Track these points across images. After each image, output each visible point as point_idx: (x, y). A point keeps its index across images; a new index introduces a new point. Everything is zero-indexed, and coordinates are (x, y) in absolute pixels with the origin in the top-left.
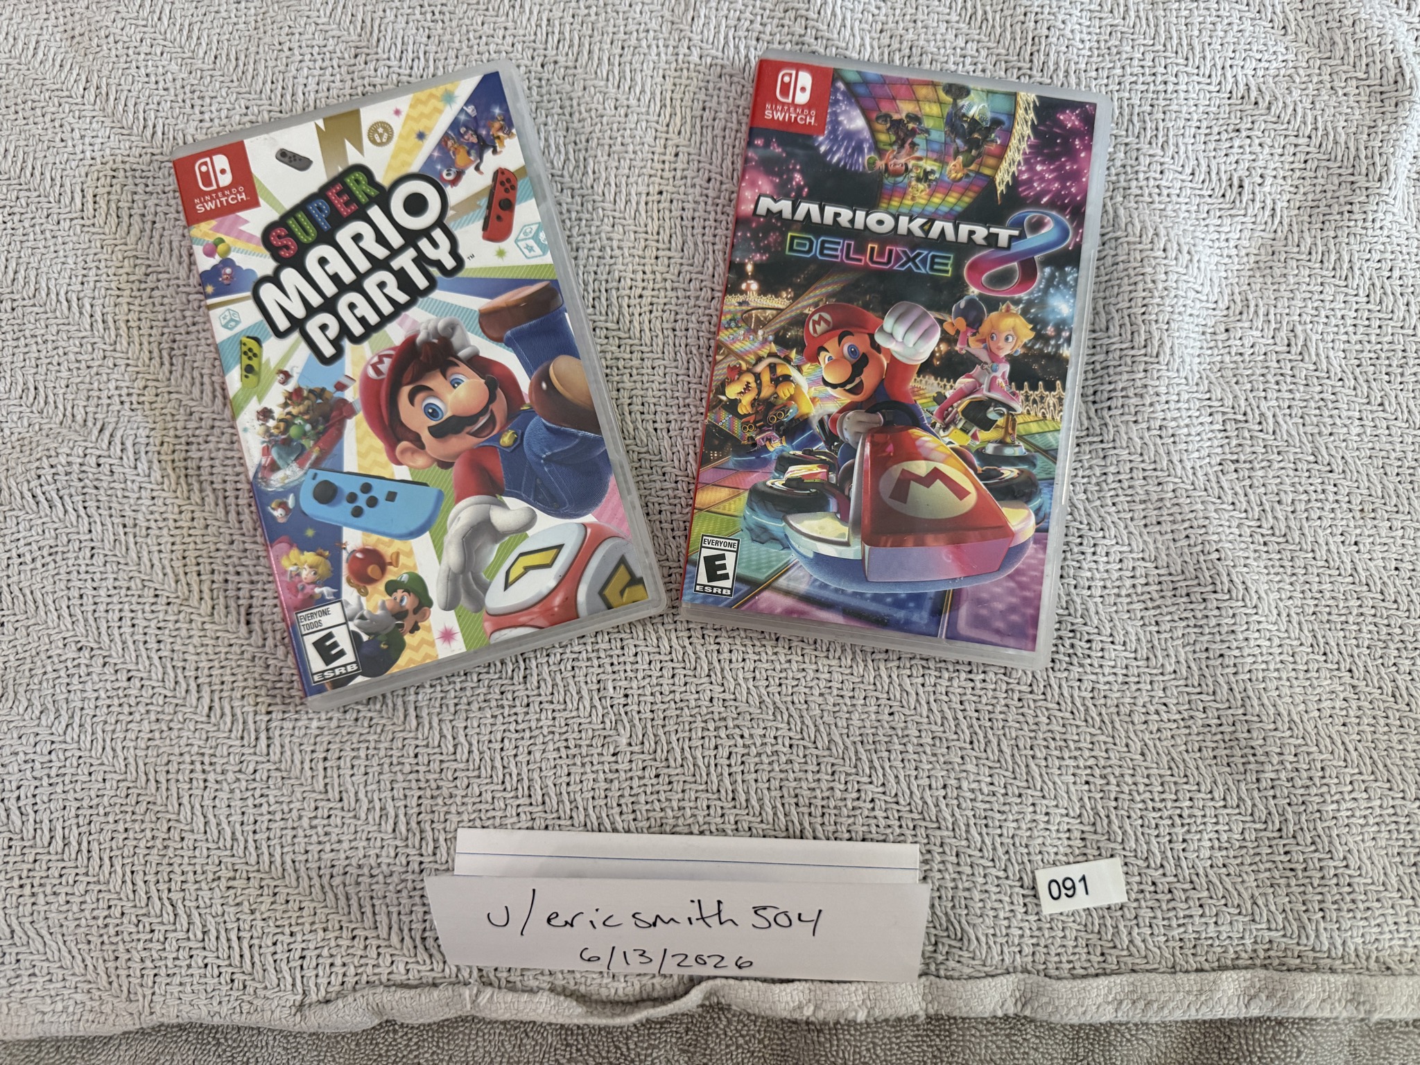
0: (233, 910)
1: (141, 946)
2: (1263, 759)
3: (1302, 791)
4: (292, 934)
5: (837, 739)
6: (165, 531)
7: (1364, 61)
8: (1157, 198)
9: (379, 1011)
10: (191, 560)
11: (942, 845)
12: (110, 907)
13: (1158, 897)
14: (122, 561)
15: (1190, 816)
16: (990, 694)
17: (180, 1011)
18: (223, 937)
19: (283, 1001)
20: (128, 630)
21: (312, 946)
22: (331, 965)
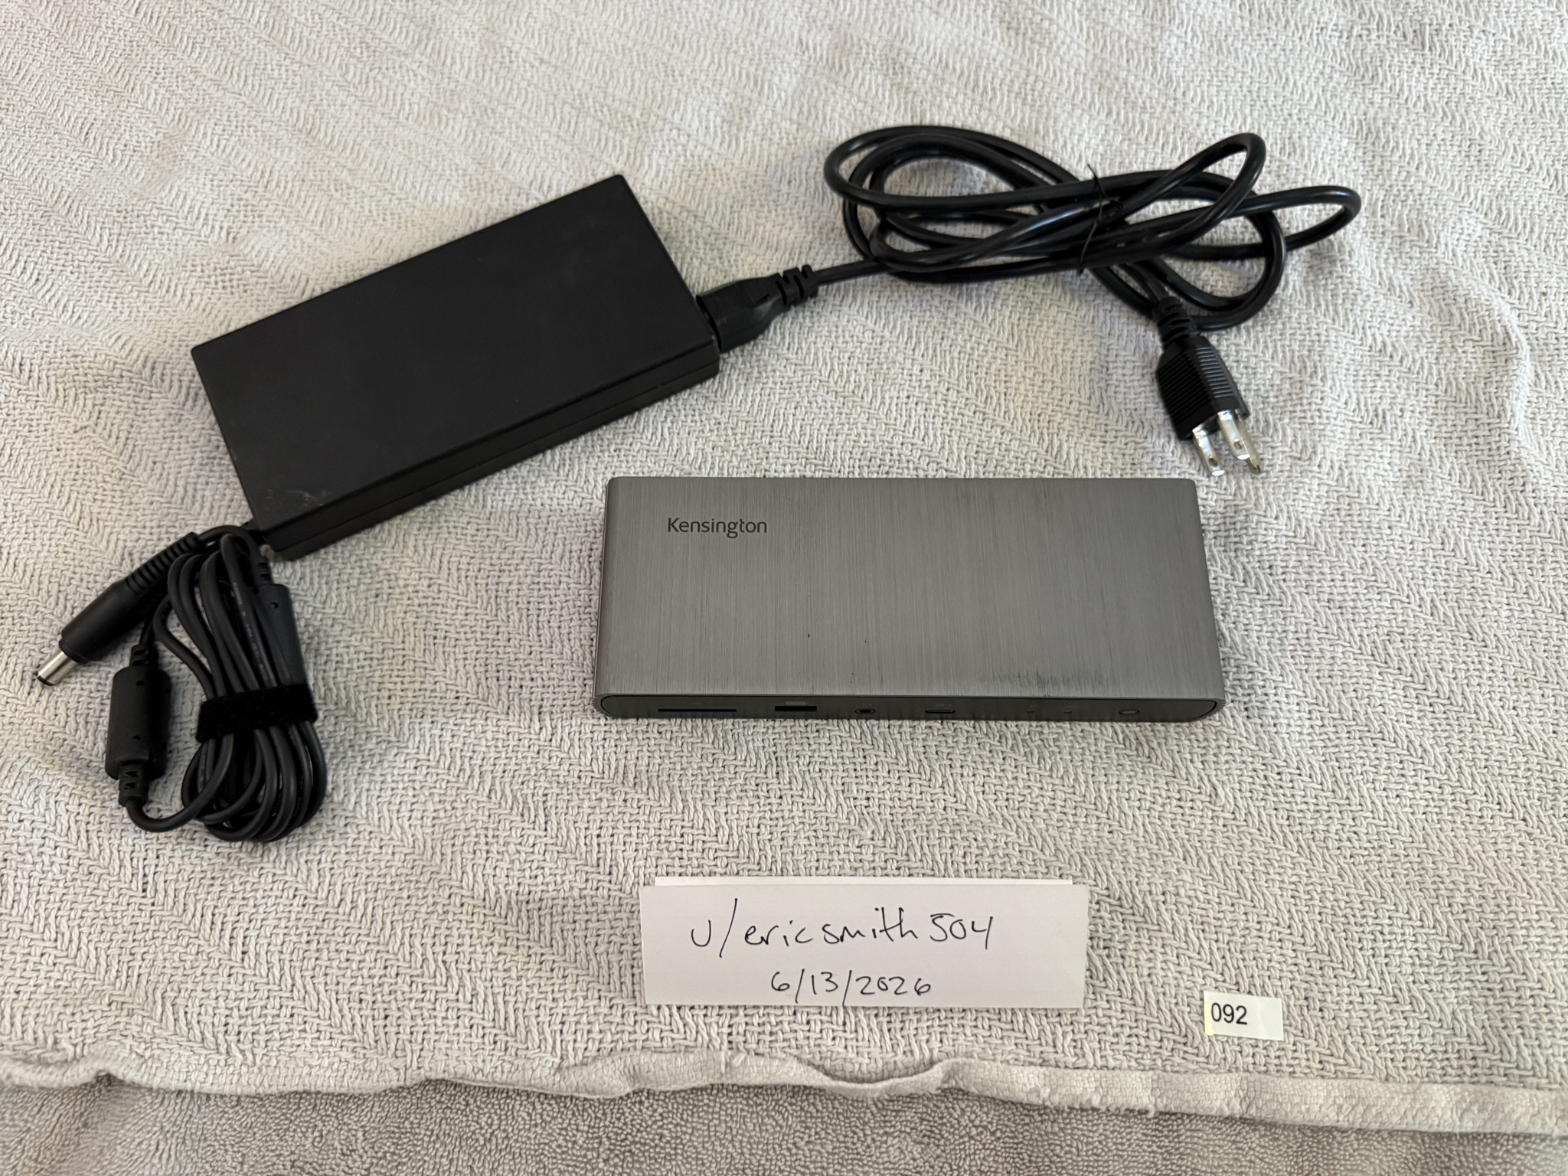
0: (502, 975)
1: (413, 1004)
2: (1451, 886)
3: (1492, 916)
4: (553, 1000)
5: (1063, 848)
6: (472, 642)
7: (1478, 327)
8: (1317, 420)
9: (634, 1076)
10: (492, 668)
11: (1163, 946)
12: (386, 968)
13: (1366, 1007)
14: (430, 666)
15: (1390, 933)
16: (1198, 820)
17: (447, 1065)
18: (490, 1000)
19: (543, 1062)
20: (428, 726)
21: (572, 1012)
22: (589, 1032)
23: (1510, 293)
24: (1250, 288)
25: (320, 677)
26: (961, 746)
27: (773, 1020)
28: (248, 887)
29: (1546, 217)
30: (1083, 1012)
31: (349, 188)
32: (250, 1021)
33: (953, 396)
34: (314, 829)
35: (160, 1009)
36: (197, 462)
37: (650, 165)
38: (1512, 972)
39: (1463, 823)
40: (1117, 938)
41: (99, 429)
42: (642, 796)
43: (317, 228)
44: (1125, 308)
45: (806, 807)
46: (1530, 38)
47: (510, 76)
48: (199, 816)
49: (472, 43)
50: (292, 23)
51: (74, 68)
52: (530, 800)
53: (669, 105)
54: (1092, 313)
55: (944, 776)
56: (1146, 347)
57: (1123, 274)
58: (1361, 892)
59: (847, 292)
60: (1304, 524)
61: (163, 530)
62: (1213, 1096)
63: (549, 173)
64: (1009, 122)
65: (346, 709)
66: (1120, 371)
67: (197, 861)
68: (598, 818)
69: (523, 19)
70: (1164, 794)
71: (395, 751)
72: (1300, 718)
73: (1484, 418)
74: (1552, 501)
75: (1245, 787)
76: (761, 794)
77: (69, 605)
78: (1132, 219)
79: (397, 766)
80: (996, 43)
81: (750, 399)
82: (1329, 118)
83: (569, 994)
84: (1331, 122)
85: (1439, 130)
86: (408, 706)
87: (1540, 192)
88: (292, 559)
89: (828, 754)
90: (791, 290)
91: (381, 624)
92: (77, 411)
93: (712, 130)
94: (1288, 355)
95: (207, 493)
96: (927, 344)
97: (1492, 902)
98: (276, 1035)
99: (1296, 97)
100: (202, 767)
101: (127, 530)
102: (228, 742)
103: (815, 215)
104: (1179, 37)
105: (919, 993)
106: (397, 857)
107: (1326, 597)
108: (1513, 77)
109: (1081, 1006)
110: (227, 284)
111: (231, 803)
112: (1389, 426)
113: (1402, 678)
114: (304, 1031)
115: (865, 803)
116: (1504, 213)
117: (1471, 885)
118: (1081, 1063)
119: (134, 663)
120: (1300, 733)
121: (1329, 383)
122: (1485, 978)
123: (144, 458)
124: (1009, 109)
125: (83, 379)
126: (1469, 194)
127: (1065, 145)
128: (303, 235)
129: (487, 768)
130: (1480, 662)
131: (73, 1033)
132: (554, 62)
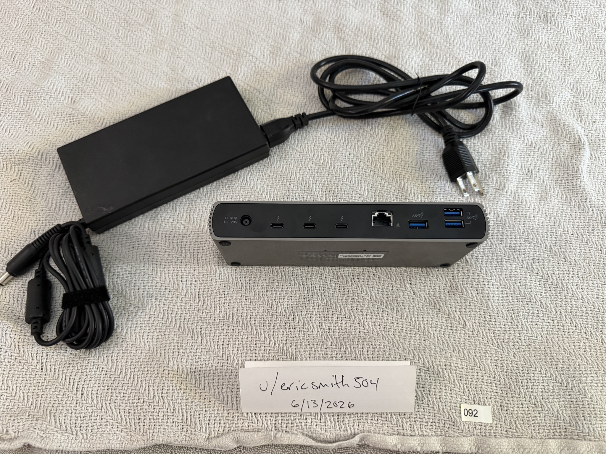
0: (185, 401)
1: (150, 414)
2: (557, 360)
3: (573, 372)
4: (206, 411)
5: (406, 347)
7: (568, 136)
8: (506, 174)
9: (238, 441)
11: (445, 386)
12: (139, 399)
13: (524, 409)
14: (155, 276)
15: (533, 380)
16: (459, 335)
17: (164, 439)
18: (180, 411)
19: (201, 436)
20: (154, 300)
21: (213, 416)
22: (220, 423)
23: (581, 122)
24: (479, 120)
25: (111, 281)
26: (366, 306)
27: (292, 418)
28: (84, 368)
29: (595, 91)
30: (414, 413)
31: (120, 81)
32: (85, 422)
33: (362, 164)
34: (110, 343)
35: (49, 418)
36: (60, 193)
37: (241, 71)
38: (580, 394)
39: (561, 335)
40: (427, 383)
41: (21, 180)
42: (240, 328)
43: (107, 97)
44: (430, 129)
45: (305, 333)
46: (589, 18)
47: (184, 34)
48: (64, 340)
49: (169, 21)
50: (96, 12)
51: (8, 31)
52: (195, 331)
53: (248, 46)
54: (417, 131)
55: (359, 319)
56: (438, 144)
57: (429, 115)
58: (522, 363)
59: (320, 122)
60: (500, 216)
61: (47, 221)
62: (465, 446)
63: (201, 74)
64: (384, 53)
65: (121, 294)
66: (428, 154)
67: (63, 357)
68: (222, 337)
69: (189, 11)
70: (445, 324)
71: (141, 311)
72: (498, 294)
73: (571, 173)
74: (597, 206)
75: (477, 321)
76: (287, 327)
77: (10, 252)
78: (433, 94)
79: (142, 317)
80: (379, 20)
81: (282, 166)
82: (510, 51)
83: (212, 409)
84: (511, 53)
85: (554, 56)
86: (146, 293)
87: (593, 80)
88: (99, 233)
89: (313, 310)
90: (298, 123)
91: (135, 259)
92: (12, 173)
93: (266, 56)
94: (494, 147)
95: (65, 206)
96: (352, 144)
97: (573, 367)
98: (96, 427)
99: (497, 42)
100: (64, 319)
101: (33, 222)
102: (75, 310)
103: (307, 91)
104: (451, 18)
105: (350, 407)
106: (142, 355)
107: (509, 245)
108: (583, 34)
109: (413, 411)
110: (72, 120)
111: (76, 334)
112: (534, 176)
113: (539, 277)
114: (107, 425)
115: (328, 331)
116: (579, 89)
117: (565, 360)
118: (413, 434)
119: (36, 277)
120: (498, 300)
121: (510, 159)
122: (570, 397)
123: (39, 192)
124: (384, 48)
125: (14, 160)
126: (565, 82)
127: (406, 62)
128: (102, 100)
129: (178, 318)
130: (569, 271)
131: (14, 427)
132: (202, 28)
